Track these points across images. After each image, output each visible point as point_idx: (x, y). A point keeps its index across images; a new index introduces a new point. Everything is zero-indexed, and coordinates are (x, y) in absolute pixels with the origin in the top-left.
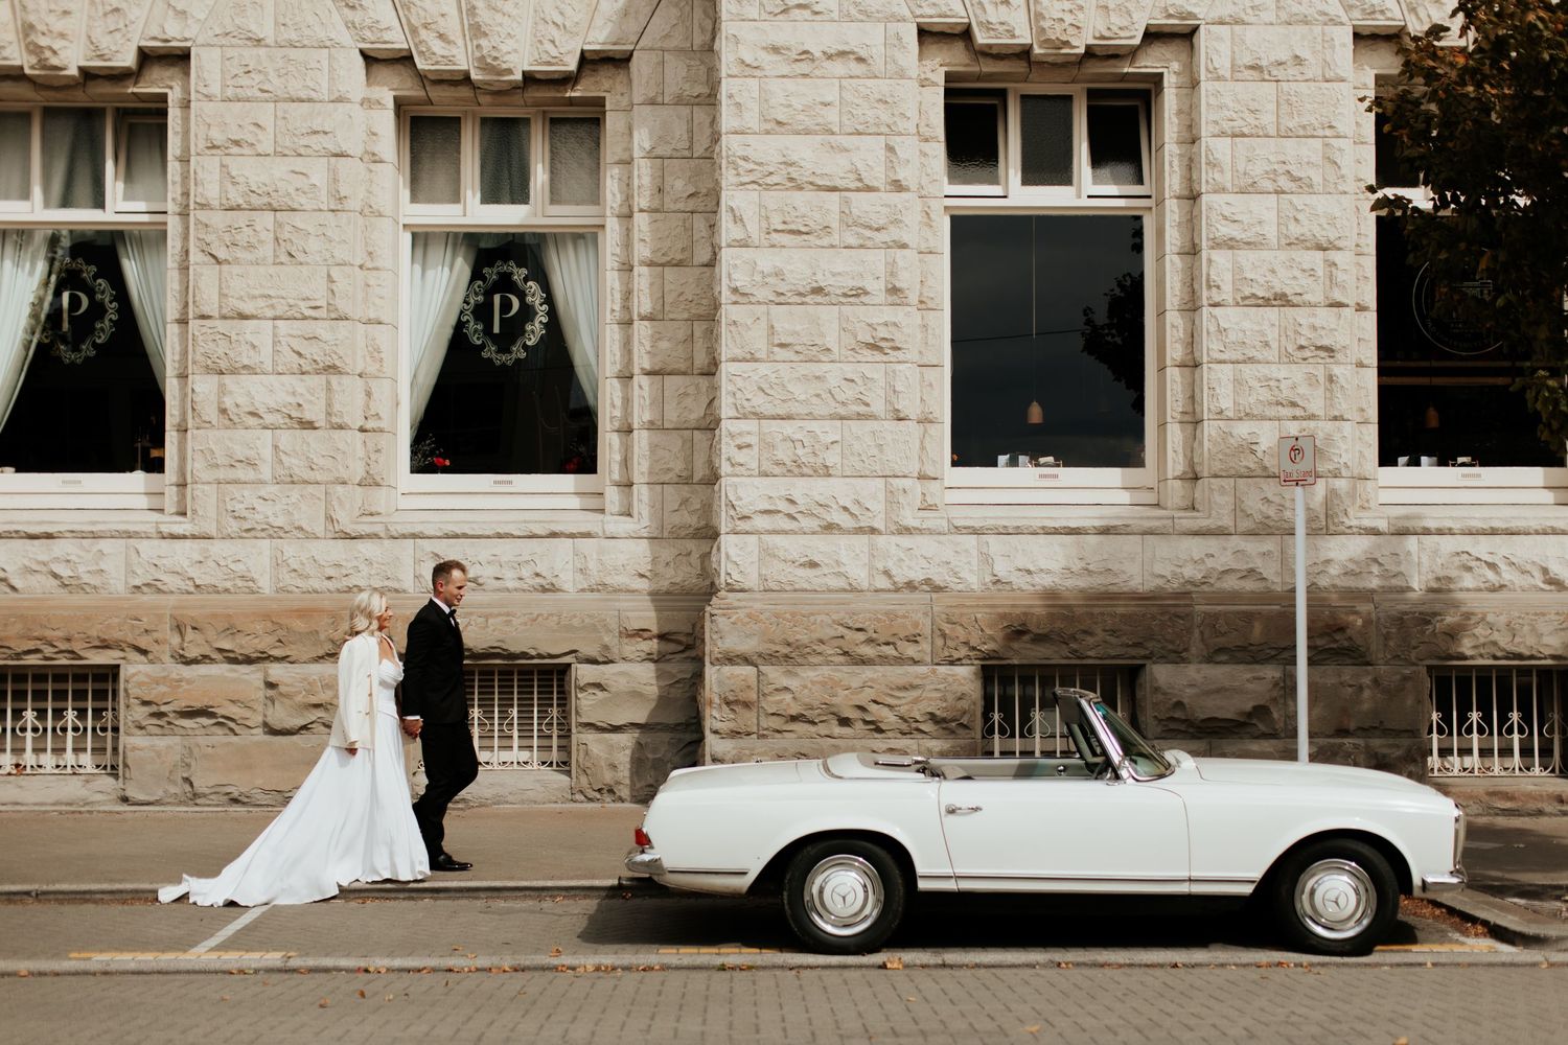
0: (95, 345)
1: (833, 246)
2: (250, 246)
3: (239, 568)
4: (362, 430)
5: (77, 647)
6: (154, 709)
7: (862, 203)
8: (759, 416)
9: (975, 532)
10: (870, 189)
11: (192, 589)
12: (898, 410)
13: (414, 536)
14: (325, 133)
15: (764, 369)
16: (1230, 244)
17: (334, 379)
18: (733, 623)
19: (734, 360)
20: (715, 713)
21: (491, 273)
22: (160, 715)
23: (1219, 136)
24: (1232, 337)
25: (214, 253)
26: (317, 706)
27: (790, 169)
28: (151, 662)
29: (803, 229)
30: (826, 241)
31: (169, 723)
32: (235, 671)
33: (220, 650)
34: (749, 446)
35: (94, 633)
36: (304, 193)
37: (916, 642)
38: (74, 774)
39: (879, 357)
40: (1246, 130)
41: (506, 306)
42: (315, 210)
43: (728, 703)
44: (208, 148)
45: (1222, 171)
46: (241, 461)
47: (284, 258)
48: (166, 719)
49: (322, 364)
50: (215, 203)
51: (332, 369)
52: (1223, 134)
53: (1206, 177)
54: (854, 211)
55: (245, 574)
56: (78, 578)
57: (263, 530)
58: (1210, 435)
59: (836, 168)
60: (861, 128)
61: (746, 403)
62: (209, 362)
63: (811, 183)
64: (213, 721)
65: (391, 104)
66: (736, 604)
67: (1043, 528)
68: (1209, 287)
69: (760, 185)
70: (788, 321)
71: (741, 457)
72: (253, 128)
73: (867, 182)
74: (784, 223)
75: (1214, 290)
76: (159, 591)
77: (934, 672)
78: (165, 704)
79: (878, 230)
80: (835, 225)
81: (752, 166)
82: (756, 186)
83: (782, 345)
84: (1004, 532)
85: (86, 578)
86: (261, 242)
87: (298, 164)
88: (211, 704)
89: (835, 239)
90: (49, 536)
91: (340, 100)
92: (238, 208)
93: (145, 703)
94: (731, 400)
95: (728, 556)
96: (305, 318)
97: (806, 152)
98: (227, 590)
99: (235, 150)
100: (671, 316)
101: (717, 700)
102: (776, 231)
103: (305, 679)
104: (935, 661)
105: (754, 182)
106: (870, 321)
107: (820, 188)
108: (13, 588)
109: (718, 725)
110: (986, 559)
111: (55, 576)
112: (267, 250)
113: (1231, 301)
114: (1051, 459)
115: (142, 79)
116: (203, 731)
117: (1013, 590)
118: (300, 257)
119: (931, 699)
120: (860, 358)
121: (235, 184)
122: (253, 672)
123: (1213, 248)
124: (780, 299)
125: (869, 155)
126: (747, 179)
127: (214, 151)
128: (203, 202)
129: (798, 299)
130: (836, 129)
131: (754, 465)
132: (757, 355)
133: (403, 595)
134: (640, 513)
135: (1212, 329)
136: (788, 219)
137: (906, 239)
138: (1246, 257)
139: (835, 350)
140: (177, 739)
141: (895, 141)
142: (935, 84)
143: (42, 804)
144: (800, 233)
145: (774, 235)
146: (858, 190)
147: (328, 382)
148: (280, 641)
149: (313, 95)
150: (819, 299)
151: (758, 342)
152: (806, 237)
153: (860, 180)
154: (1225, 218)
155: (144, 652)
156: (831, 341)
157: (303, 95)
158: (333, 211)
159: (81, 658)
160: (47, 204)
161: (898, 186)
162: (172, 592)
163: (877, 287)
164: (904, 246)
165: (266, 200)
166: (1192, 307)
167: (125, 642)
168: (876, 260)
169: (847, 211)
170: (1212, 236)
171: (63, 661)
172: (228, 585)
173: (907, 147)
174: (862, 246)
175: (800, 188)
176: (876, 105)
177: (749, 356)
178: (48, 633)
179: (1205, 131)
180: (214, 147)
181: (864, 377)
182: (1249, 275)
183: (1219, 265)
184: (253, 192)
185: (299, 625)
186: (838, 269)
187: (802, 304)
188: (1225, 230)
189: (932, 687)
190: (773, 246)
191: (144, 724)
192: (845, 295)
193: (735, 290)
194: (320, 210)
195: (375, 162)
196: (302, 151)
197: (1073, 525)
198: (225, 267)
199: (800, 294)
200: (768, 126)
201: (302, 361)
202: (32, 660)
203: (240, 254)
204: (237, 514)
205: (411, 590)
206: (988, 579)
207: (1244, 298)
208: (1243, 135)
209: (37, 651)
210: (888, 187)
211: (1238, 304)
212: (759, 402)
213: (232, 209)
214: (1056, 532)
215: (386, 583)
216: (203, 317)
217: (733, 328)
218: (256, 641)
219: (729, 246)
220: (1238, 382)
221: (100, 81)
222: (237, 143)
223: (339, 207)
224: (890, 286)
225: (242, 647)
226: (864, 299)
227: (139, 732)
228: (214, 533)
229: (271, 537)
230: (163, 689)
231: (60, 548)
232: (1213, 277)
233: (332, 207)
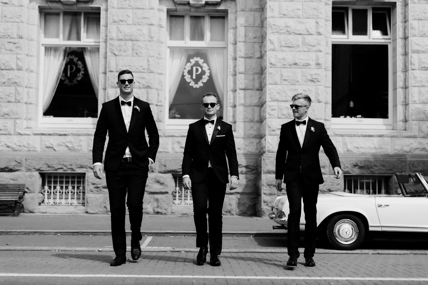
0: (77, 80)
1: (300, 51)
2: (125, 51)
4: (157, 105)
5: (73, 167)
6: (96, 186)
7: (309, 38)
8: (277, 101)
9: (342, 136)
10: (311, 34)
12: (319, 100)
13: (172, 136)
14: (147, 18)
15: (279, 87)
16: (418, 52)
17: (149, 90)
18: (271, 162)
19: (271, 84)
20: (265, 188)
21: (193, 61)
22: (97, 188)
23: (414, 20)
24: (418, 79)
25: (115, 53)
27: (288, 28)
29: (291, 46)
30: (298, 50)
31: (100, 190)
34: (275, 109)
35: (78, 163)
36: (141, 35)
37: (324, 168)
38: (71, 205)
39: (313, 83)
40: (422, 18)
41: (197, 70)
42: (144, 41)
43: (269, 185)
44: (113, 22)
45: (415, 30)
47: (135, 55)
48: (99, 189)
49: (145, 86)
50: (115, 38)
51: (148, 87)
52: (415, 19)
53: (410, 32)
54: (307, 41)
56: (74, 147)
58: (411, 108)
59: (301, 28)
60: (308, 16)
61: (274, 97)
62: (113, 85)
63: (294, 33)
65: (166, 11)
66: (271, 156)
67: (362, 135)
68: (411, 64)
69: (278, 33)
70: (287, 73)
71: (272, 113)
72: (126, 17)
73: (310, 32)
74: (286, 44)
75: (413, 65)
77: (330, 177)
78: (100, 184)
79: (313, 46)
80: (301, 45)
81: (276, 27)
82: (277, 33)
83: (285, 80)
84: (350, 136)
85: (76, 147)
86: (128, 50)
87: (139, 27)
89: (300, 49)
90: (65, 135)
91: (152, 9)
92: (122, 40)
93: (93, 184)
94: (269, 96)
95: (268, 142)
96: (141, 72)
97: (292, 23)
99: (121, 23)
100: (248, 73)
101: (265, 184)
102: (283, 46)
104: (330, 174)
105: (277, 32)
106: (311, 73)
107: (296, 34)
108: (55, 150)
109: (265, 192)
110: (345, 144)
111: (67, 147)
112: (130, 52)
113: (417, 68)
114: (360, 116)
115: (93, 2)
117: (353, 153)
118: (140, 54)
119: (329, 185)
120: (307, 84)
121: (121, 33)
123: (412, 53)
124: (284, 66)
125: (311, 25)
126: (274, 31)
127: (115, 23)
128: (111, 38)
129: (289, 67)
130: (301, 17)
131: (276, 115)
132: (277, 83)
133: (168, 153)
134: (238, 131)
135: (412, 77)
136: (287, 43)
137: (322, 49)
138: (422, 56)
139: (300, 81)
140: (102, 195)
141: (319, 20)
142: (329, 4)
143: (63, 213)
144: (290, 47)
145: (283, 48)
146: (307, 35)
147: (147, 91)
149: (144, 7)
150: (296, 66)
151: (278, 79)
152: (292, 48)
153: (308, 32)
154: (416, 44)
156: (299, 78)
157: (141, 7)
158: (149, 41)
159: (75, 171)
160: (64, 40)
161: (319, 34)
163: (313, 63)
164: (321, 51)
165: (130, 37)
166: (405, 70)
167: (87, 166)
168: (313, 55)
169: (304, 41)
170: (412, 49)
171: (69, 171)
173: (322, 23)
174: (308, 51)
175: (290, 34)
176: (313, 10)
177: (275, 83)
178: (65, 163)
179: (410, 18)
180: (115, 22)
181: (309, 90)
182: (424, 61)
183: (414, 58)
184: (126, 35)
186: (301, 57)
187: (291, 68)
188: (416, 48)
189: (329, 181)
190: (282, 51)
191: (93, 190)
192: (304, 65)
193: (271, 64)
194: (145, 41)
195: (161, 27)
196: (140, 23)
197: (371, 134)
198: (118, 57)
199: (290, 65)
200: (281, 16)
201: (140, 85)
202: (60, 171)
203: (122, 53)
205: (171, 152)
206: (345, 150)
207: (422, 68)
208: (421, 20)
209: (62, 168)
210: (316, 34)
211: (420, 70)
212: (278, 97)
213: (120, 40)
214: (366, 136)
215: (164, 150)
216: (111, 71)
217: (270, 75)
219: (269, 51)
220: (420, 93)
221: (81, 3)
222: (122, 21)
223: (151, 40)
224: (317, 63)
226: (309, 67)
227: (91, 193)
231: (68, 138)
232: (413, 61)
233: (149, 40)
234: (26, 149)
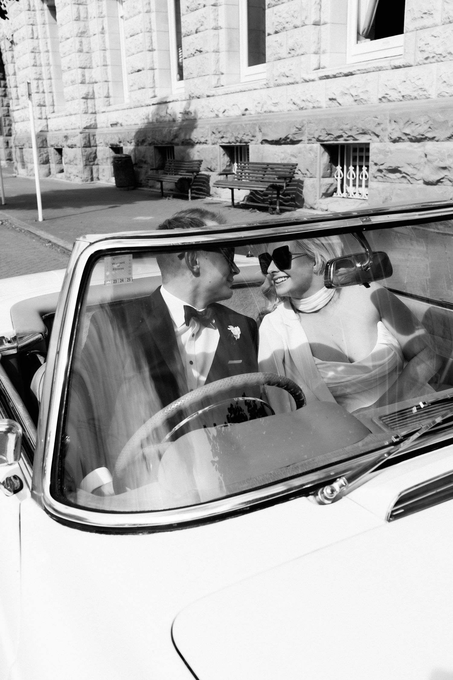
3: (419, 83)
5: (353, 133)
6: (379, 167)
11: (401, 98)
22: (381, 171)
26: (444, 168)
28: (381, 142)
31: (385, 175)
32: (411, 146)
33: (406, 134)
35: (360, 126)
46: (425, 13)
48: (383, 173)
55: (422, 87)
56: (359, 95)
57: (433, 57)
64: (401, 175)
76: (389, 101)
78: (382, 164)
85: (362, 95)
88: (399, 165)
90: (351, 74)
93: (375, 165)
98: (416, 98)
103: (439, 151)
108: (339, 103)
111: (352, 95)
116: (397, 181)
122: (420, 147)
140: (388, 184)
148: (430, 128)
155: (378, 136)
159: (356, 140)
162: (394, 101)
167: (371, 130)
171: (350, 141)
172: (415, 94)
178: (345, 127)
185: (440, 117)
191: (376, 175)
202: (341, 141)
204: (421, 49)
209: (342, 136)
218: (420, 128)
225: (413, 132)
227: (375, 180)
228: (412, 63)
229: (437, 61)
230: (381, 156)
234: (311, 105)
